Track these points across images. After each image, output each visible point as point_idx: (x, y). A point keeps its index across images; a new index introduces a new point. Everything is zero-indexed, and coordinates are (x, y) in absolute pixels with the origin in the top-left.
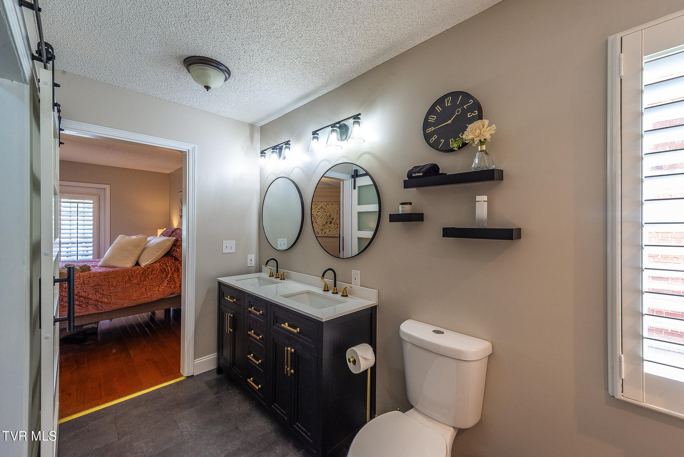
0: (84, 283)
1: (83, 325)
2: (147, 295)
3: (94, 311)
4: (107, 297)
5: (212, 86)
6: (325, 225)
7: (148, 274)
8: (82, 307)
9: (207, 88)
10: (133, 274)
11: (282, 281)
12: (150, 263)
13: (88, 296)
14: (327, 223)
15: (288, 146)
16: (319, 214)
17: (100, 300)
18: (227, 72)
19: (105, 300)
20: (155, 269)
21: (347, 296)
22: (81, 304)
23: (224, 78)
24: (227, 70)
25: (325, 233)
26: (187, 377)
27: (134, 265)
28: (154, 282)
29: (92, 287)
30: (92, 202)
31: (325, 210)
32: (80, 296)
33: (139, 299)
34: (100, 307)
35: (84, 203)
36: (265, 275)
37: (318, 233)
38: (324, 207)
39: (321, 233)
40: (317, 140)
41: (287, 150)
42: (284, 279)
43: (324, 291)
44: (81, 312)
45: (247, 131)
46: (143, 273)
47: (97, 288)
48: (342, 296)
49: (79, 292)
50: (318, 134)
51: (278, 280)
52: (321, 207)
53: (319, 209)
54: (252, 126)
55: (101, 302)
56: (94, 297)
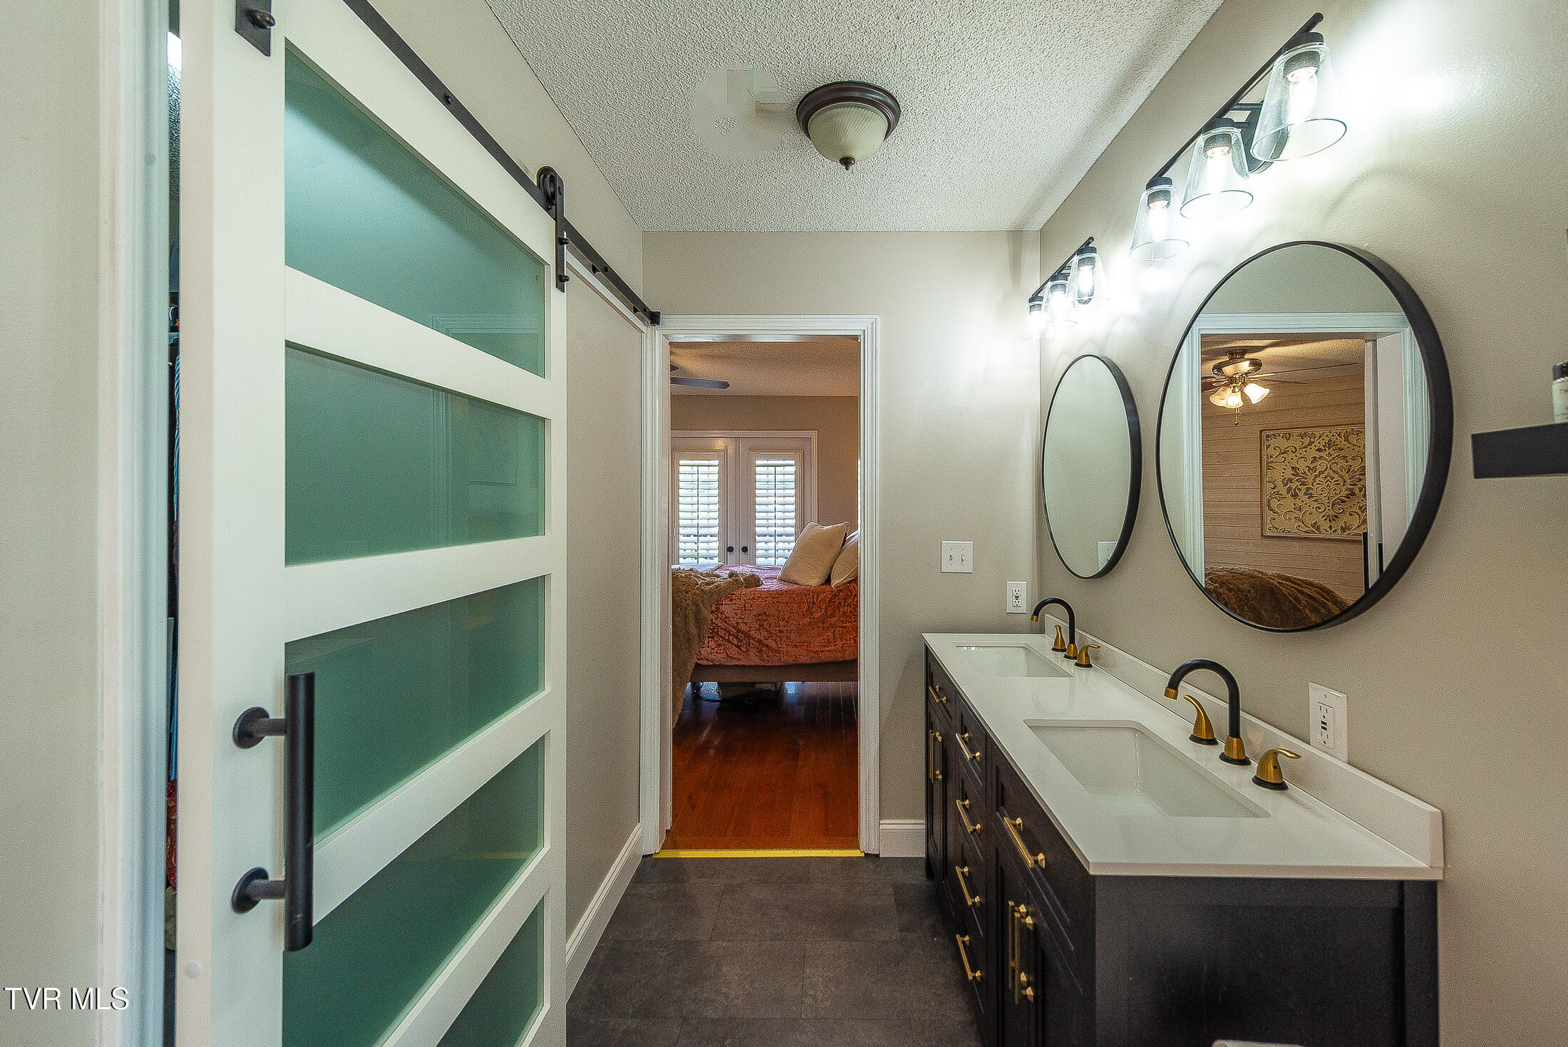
0: (745, 607)
1: (755, 683)
2: (836, 645)
3: (757, 662)
4: (774, 638)
5: (856, 154)
6: (1343, 502)
7: (840, 603)
8: (741, 650)
9: (847, 162)
10: (815, 599)
11: (1084, 671)
12: (845, 581)
13: (750, 631)
14: (1353, 494)
15: (1085, 256)
16: (1321, 466)
17: (765, 642)
18: (889, 106)
19: (773, 644)
20: (852, 593)
21: (1281, 787)
22: (740, 645)
23: (882, 124)
24: (889, 101)
25: (1343, 530)
26: (867, 855)
27: (823, 582)
28: (849, 622)
29: (754, 615)
30: (793, 462)
31: (1342, 453)
32: (739, 631)
33: (822, 651)
34: (765, 656)
35: (784, 466)
36: (1044, 642)
37: (1318, 529)
38: (1341, 442)
39: (1330, 527)
40: (1166, 202)
41: (1086, 269)
42: (1089, 666)
43: (1194, 739)
44: (739, 659)
45: (1004, 252)
46: (830, 601)
47: (761, 617)
48: (1258, 781)
49: (738, 623)
50: (1169, 181)
51: (1069, 666)
52: (1330, 444)
53: (1320, 450)
54: (1016, 236)
55: (767, 646)
56: (757, 636)
